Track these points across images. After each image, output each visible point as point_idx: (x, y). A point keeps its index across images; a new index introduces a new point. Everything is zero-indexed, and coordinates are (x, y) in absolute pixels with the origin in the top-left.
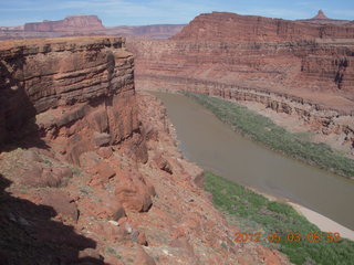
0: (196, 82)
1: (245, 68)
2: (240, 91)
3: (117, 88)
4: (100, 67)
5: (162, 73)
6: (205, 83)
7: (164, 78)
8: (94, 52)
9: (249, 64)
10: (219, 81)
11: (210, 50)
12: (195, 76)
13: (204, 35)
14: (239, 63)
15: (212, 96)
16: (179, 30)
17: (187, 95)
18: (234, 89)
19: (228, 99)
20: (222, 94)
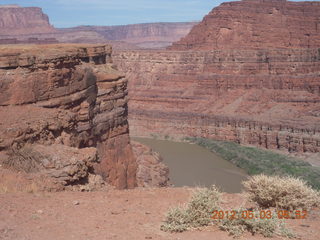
0: (218, 121)
1: (303, 94)
2: (295, 134)
3: (103, 132)
4: (75, 96)
5: (158, 107)
6: (233, 122)
7: (162, 115)
8: (65, 70)
9: (310, 89)
10: (256, 118)
11: (241, 66)
12: (215, 111)
13: (228, 40)
14: (292, 86)
15: (245, 144)
16: (185, 32)
17: (202, 144)
18: (285, 132)
19: (274, 150)
20: (263, 141)
